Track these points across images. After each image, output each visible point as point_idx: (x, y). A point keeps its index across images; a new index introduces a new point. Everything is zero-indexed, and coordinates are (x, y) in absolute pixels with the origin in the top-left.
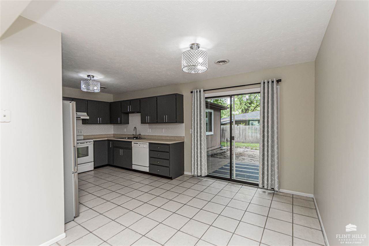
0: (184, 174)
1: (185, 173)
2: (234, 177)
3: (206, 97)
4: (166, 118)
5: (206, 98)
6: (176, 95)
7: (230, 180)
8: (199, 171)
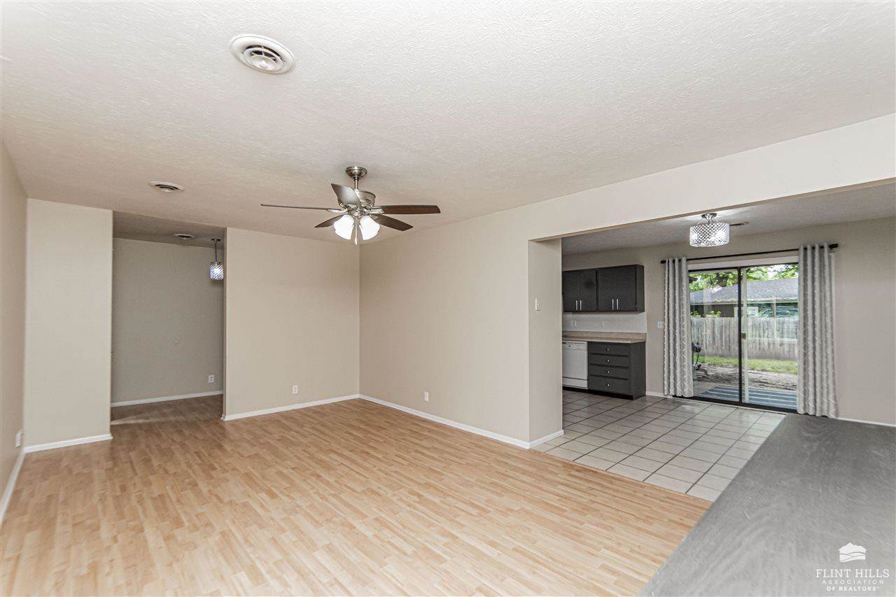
0: (644, 395)
1: (648, 393)
2: (746, 400)
3: (690, 269)
4: (616, 303)
5: (690, 271)
6: (635, 267)
7: (740, 403)
8: (679, 389)
